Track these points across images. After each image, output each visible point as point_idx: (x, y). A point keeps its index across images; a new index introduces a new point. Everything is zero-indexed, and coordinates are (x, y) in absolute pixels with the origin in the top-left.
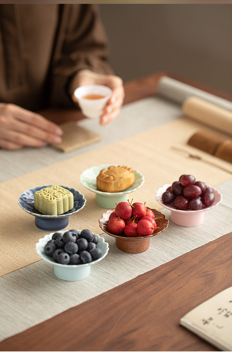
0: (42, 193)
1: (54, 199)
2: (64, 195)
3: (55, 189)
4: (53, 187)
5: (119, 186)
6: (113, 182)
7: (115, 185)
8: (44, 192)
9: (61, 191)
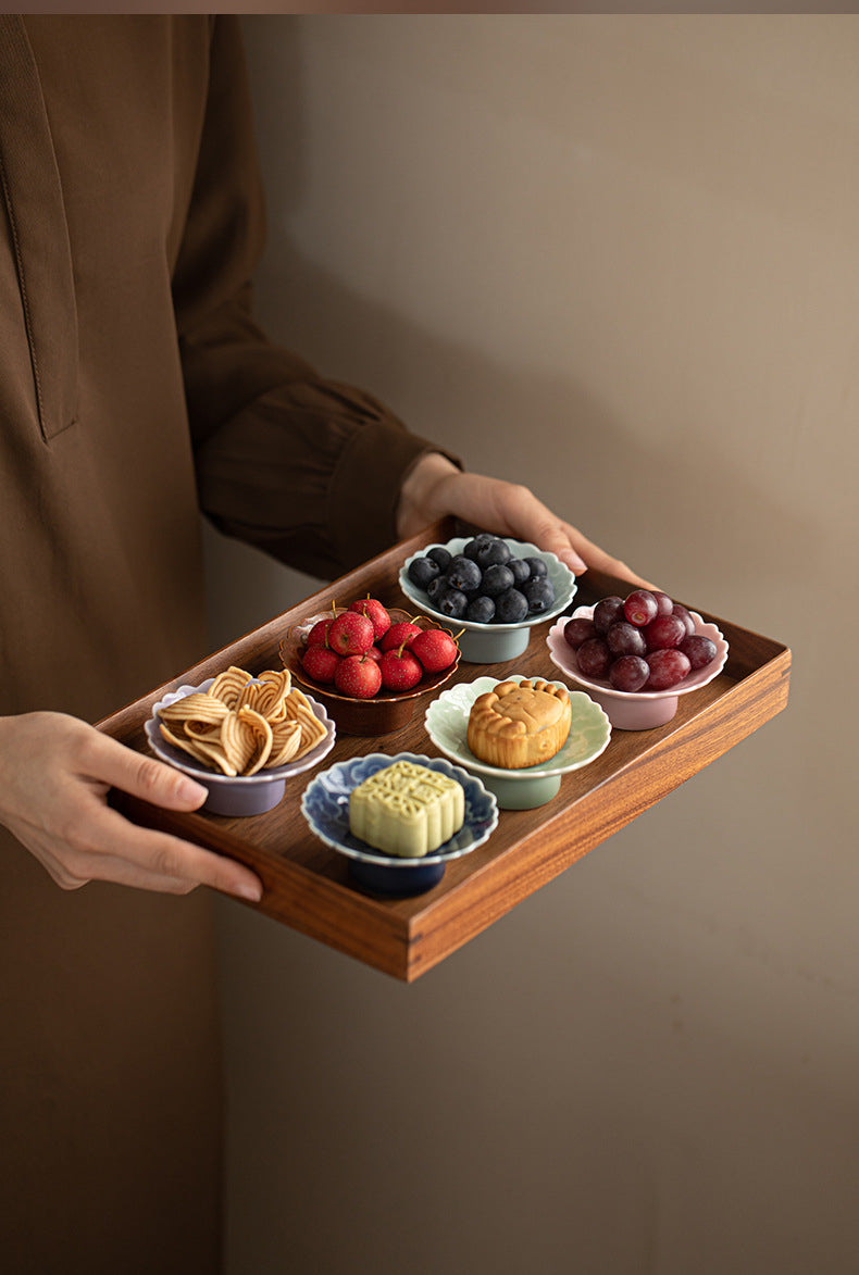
0: (376, 792)
1: (418, 809)
2: (440, 794)
3: (407, 777)
4: (398, 767)
5: (541, 748)
6: (525, 738)
7: (530, 746)
8: (381, 786)
9: (429, 781)
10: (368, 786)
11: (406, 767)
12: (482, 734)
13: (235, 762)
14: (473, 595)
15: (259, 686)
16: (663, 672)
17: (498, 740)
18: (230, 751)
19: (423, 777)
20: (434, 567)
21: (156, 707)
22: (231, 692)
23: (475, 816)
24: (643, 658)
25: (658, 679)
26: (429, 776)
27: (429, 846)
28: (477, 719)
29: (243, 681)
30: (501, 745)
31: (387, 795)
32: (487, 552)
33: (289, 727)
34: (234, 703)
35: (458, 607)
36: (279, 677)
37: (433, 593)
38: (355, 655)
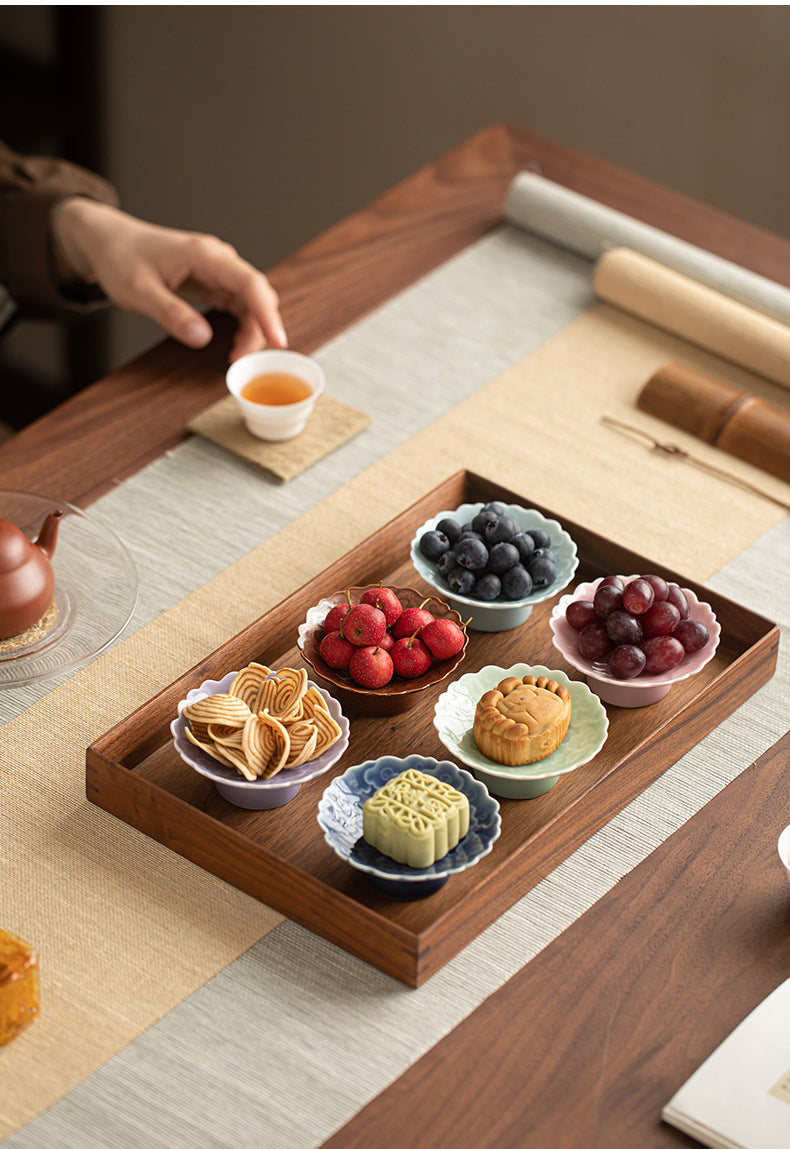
0: (387, 805)
1: (426, 825)
2: (446, 807)
3: (416, 788)
4: (407, 777)
5: (543, 746)
6: (527, 739)
7: (532, 745)
8: (391, 800)
9: (436, 793)
10: (380, 799)
11: (415, 776)
12: (488, 734)
13: (256, 768)
14: (481, 574)
15: (279, 680)
16: (658, 660)
17: (502, 741)
18: (250, 758)
19: (430, 789)
20: (443, 540)
21: (182, 706)
22: (251, 686)
23: (480, 822)
24: (638, 647)
25: (654, 666)
26: (437, 788)
27: (436, 857)
28: (482, 719)
29: (262, 674)
30: (505, 746)
31: (397, 810)
32: (493, 530)
33: (306, 727)
34: (255, 700)
35: (466, 586)
36: (297, 674)
37: (442, 568)
38: (368, 646)
